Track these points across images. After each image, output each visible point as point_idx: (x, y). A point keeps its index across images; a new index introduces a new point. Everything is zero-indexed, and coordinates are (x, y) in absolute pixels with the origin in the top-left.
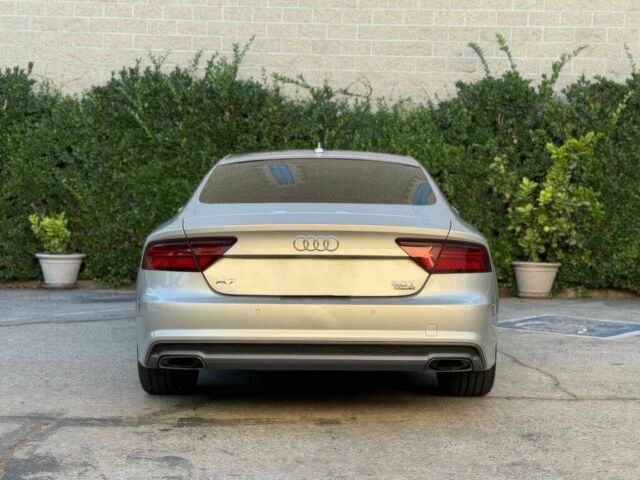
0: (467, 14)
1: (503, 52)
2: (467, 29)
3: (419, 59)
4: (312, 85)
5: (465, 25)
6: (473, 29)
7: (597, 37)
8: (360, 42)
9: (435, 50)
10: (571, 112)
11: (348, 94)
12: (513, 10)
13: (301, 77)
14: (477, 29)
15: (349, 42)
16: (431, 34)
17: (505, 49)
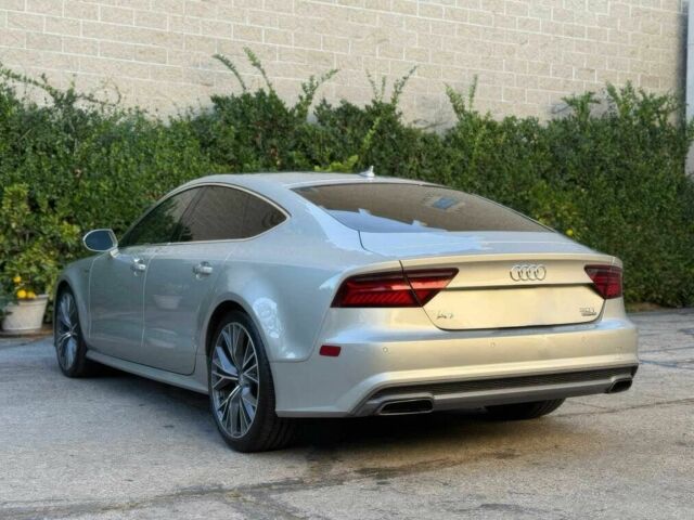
0: (203, 23)
1: (255, 68)
2: (203, 38)
3: (153, 67)
4: (55, 88)
5: (200, 34)
6: (209, 39)
7: (326, 60)
8: (85, 41)
9: (170, 57)
10: (327, 136)
11: (94, 101)
12: (248, 24)
13: (43, 77)
14: (213, 40)
15: (72, 40)
16: (166, 40)
17: (257, 65)
